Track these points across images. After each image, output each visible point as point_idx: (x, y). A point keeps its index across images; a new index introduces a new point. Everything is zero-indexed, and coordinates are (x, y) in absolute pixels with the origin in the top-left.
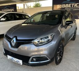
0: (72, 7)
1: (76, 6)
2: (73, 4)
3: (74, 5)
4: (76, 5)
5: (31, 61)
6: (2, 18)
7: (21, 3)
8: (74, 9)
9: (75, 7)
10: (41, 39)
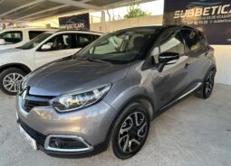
0: (211, 15)
1: (222, 12)
2: (214, 8)
3: (217, 10)
4: (222, 10)
5: (50, 145)
6: (46, 43)
7: (98, 10)
8: (217, 19)
9: (221, 14)
10: (74, 96)
